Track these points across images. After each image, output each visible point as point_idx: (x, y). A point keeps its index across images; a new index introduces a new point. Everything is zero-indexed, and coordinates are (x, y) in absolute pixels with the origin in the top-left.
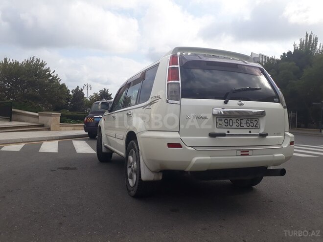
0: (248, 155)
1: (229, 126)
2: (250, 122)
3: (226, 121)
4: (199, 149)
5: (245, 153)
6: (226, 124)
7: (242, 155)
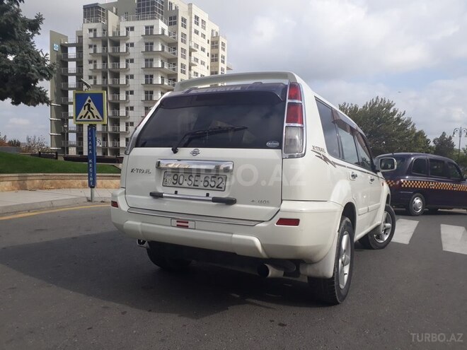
0: (187, 227)
1: (177, 185)
2: (209, 180)
3: (176, 177)
4: (134, 211)
5: (183, 224)
6: (175, 182)
7: (178, 226)
